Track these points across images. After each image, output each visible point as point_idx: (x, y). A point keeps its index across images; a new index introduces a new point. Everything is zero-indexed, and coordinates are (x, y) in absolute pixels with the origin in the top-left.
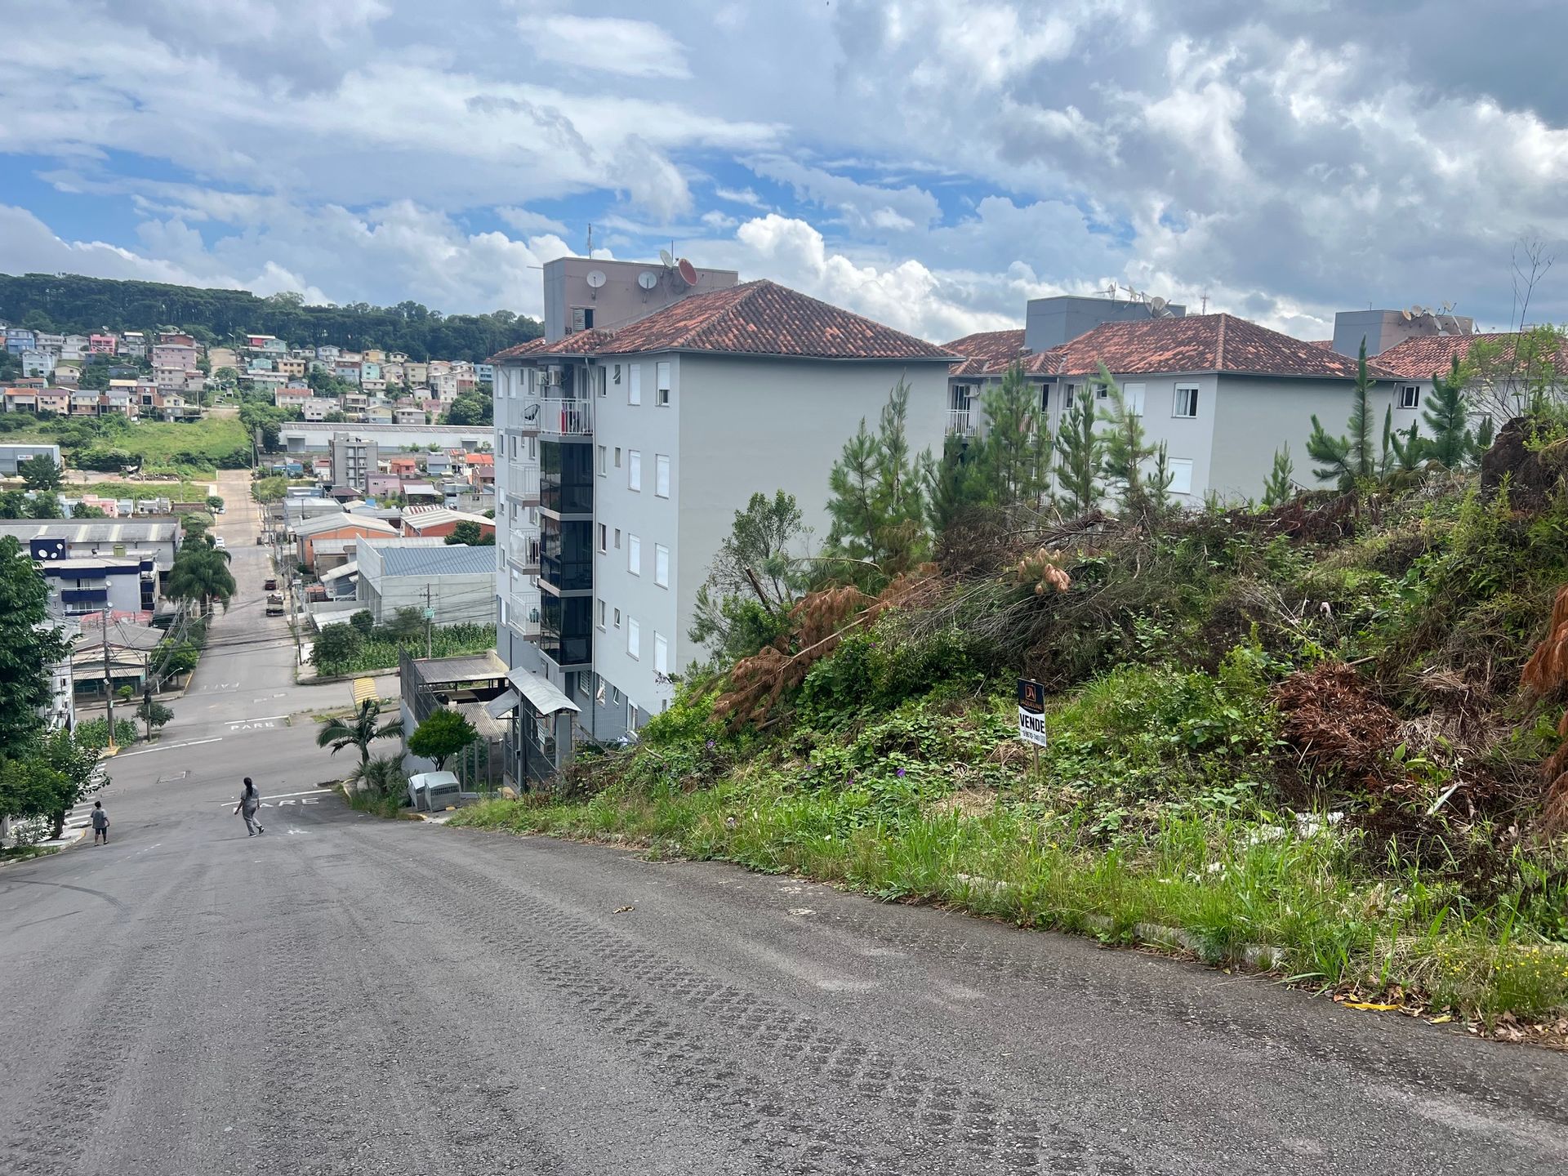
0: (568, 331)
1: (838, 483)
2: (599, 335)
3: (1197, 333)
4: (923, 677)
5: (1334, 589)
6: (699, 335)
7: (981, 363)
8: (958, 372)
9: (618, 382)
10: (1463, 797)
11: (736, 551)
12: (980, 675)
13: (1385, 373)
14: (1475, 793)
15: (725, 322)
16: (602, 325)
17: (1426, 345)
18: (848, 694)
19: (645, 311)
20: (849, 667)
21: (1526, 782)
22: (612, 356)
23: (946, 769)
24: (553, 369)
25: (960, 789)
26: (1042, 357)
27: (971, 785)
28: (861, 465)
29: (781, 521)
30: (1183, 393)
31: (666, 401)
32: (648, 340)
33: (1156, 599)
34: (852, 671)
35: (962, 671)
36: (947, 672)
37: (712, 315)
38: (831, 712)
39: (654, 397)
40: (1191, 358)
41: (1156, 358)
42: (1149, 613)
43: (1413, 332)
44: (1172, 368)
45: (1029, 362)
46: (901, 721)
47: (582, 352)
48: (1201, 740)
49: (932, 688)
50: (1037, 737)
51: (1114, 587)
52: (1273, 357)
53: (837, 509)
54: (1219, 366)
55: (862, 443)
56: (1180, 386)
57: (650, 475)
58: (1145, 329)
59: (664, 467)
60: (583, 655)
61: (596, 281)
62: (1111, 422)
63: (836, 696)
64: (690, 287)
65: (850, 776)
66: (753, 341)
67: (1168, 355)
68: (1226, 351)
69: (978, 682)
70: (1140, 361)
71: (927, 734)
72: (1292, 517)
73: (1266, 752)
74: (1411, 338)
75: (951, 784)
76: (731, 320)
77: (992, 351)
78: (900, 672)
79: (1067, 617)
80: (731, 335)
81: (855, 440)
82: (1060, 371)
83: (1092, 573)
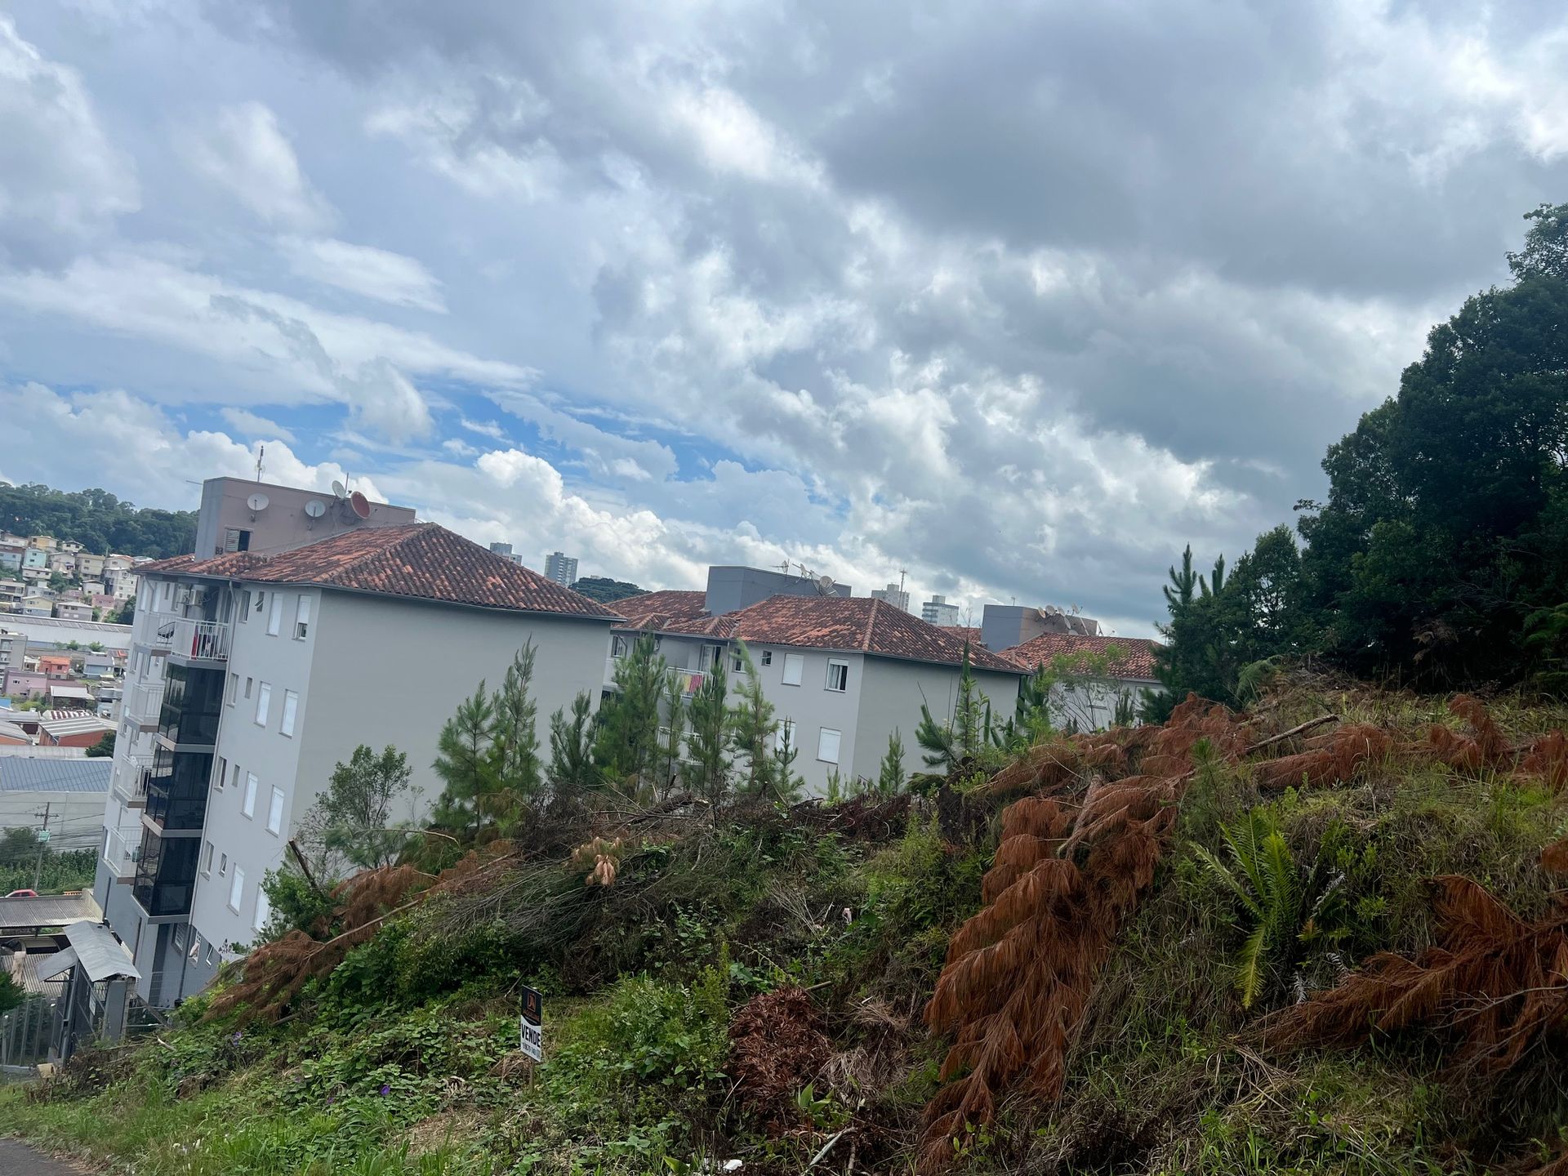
0: (219, 551)
1: (448, 743)
2: (251, 558)
3: (853, 613)
4: (455, 972)
5: (858, 895)
6: (347, 573)
7: (663, 620)
8: (638, 627)
9: (260, 609)
10: (849, 1145)
11: (333, 807)
12: (516, 972)
13: (1012, 666)
14: (861, 1140)
15: (380, 561)
16: (256, 548)
17: (1056, 641)
18: (378, 987)
19: (308, 538)
20: (383, 958)
21: (911, 1126)
22: (255, 582)
23: (439, 1086)
24: (199, 587)
25: (444, 1111)
26: (716, 621)
27: (458, 1106)
28: (476, 726)
29: (387, 777)
30: (836, 668)
31: (304, 633)
32: (295, 573)
33: (706, 894)
34: (386, 962)
35: (499, 967)
36: (482, 967)
37: (369, 552)
38: (358, 1006)
39: (292, 630)
40: (843, 636)
41: (815, 633)
42: (697, 909)
43: (1048, 628)
44: (826, 644)
45: (704, 624)
46: (410, 1028)
47: (226, 576)
48: (648, 1070)
49: (461, 987)
50: (534, 1052)
51: (669, 880)
52: (915, 643)
53: (443, 769)
54: (865, 647)
55: (479, 704)
56: (834, 661)
57: (277, 710)
58: (811, 604)
59: (292, 704)
60: (181, 904)
61: (259, 504)
62: (746, 696)
63: (363, 990)
64: (361, 520)
65: (334, 1091)
66: (406, 583)
67: (825, 631)
68: (874, 633)
69: (513, 979)
70: (801, 634)
71: (433, 1042)
72: (852, 814)
73: (701, 1087)
74: (1046, 634)
75: (434, 1104)
76: (387, 560)
77: (675, 609)
78: (428, 967)
79: (616, 910)
80: (383, 576)
81: (472, 701)
82: (731, 636)
83: (654, 863)
